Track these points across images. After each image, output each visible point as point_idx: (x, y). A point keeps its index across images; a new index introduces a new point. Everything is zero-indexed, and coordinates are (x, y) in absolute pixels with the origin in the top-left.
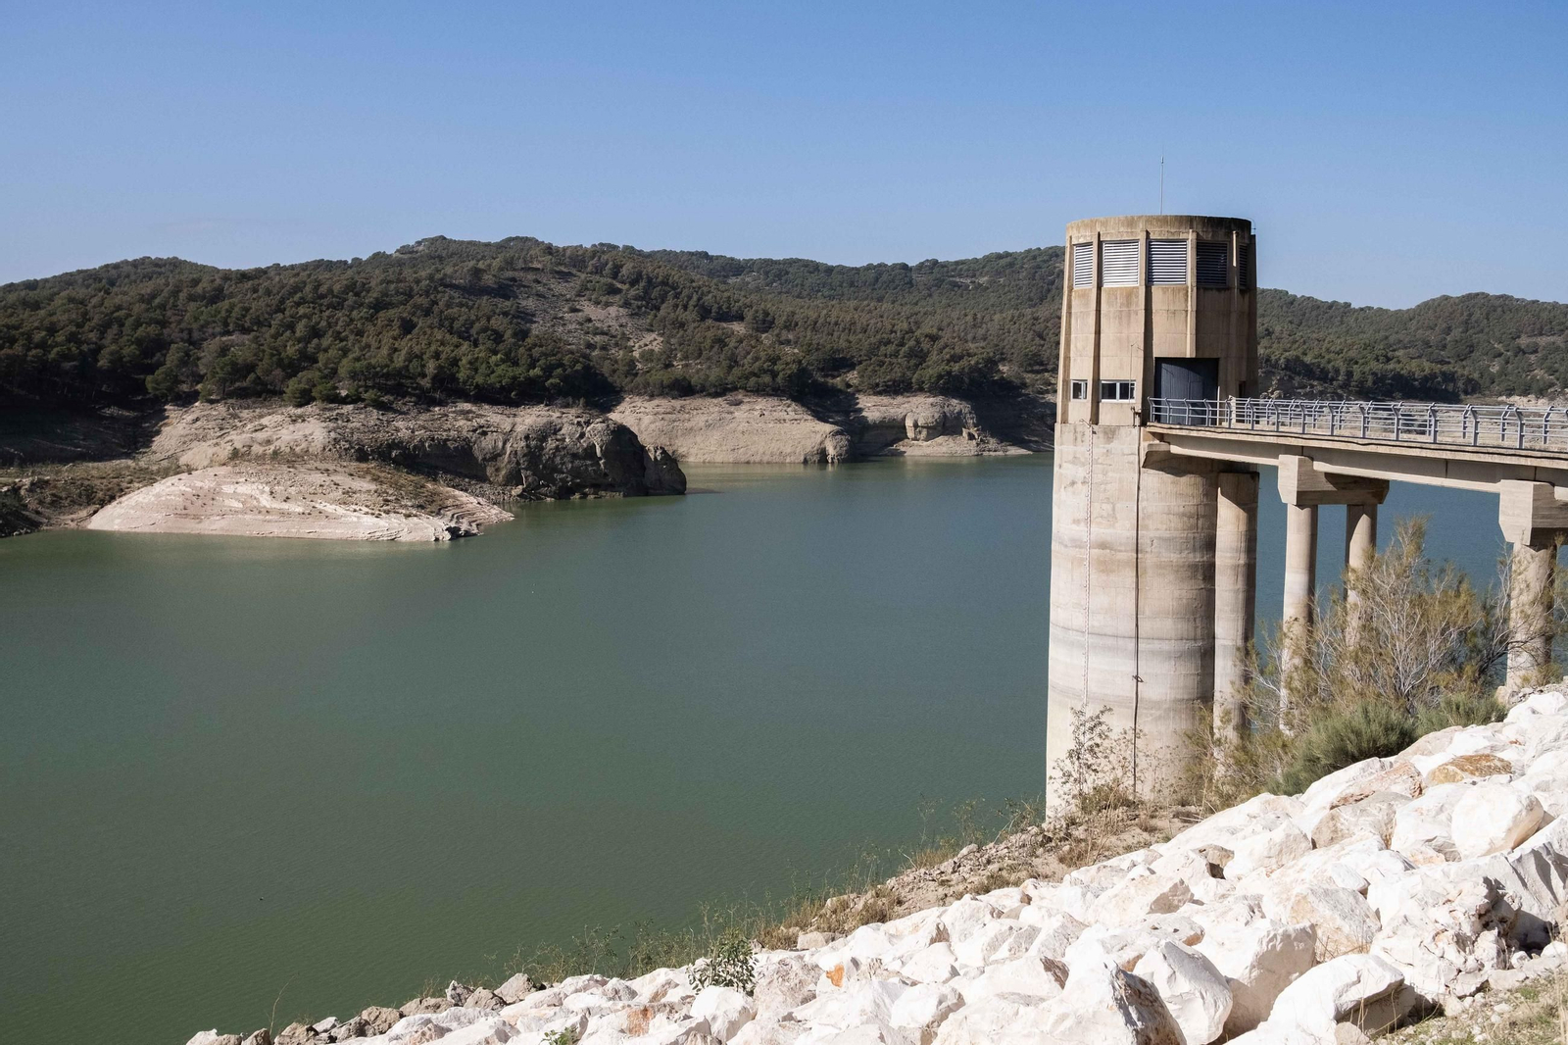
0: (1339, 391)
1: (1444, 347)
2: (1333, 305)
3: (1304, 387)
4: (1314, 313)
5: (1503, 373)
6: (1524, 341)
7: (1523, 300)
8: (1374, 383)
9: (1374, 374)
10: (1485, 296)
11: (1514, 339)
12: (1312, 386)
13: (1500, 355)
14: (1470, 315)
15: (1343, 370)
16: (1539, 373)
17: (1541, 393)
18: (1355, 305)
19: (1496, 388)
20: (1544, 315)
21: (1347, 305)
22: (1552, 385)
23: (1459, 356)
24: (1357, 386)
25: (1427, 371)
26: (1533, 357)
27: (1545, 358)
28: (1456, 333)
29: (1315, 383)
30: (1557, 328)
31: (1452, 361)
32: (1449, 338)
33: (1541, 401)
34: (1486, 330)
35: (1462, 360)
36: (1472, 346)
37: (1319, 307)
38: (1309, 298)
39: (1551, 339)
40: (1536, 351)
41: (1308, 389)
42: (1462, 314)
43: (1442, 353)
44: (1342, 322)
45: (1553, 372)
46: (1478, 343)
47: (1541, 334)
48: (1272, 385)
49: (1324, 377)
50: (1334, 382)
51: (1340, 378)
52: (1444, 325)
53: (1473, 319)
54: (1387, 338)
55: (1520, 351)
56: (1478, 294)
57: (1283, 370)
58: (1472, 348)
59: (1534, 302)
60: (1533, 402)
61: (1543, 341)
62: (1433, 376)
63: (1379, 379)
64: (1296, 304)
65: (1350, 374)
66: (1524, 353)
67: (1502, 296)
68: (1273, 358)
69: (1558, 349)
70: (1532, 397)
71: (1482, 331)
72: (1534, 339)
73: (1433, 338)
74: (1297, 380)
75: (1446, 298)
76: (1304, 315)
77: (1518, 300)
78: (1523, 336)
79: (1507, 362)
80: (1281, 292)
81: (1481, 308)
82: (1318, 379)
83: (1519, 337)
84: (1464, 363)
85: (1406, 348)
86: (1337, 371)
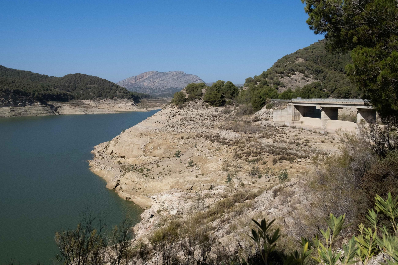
0: (31, 99)
1: (69, 87)
2: (43, 76)
3: (20, 98)
4: (38, 78)
5: (83, 94)
6: (88, 86)
7: (89, 75)
8: (42, 96)
9: (42, 94)
10: (80, 74)
11: (86, 85)
12: (22, 98)
13: (82, 89)
14: (76, 79)
15: (32, 93)
16: (91, 94)
17: (92, 98)
18: (49, 76)
19: (81, 98)
20: (93, 79)
21: (47, 76)
22: (94, 97)
23: (73, 89)
24: (36, 97)
25: (59, 93)
26: (90, 90)
27: (92, 90)
28: (72, 84)
29: (23, 97)
30: (96, 83)
31: (71, 91)
32: (71, 85)
33: (92, 101)
34: (80, 83)
35: (73, 91)
36: (76, 87)
37: (39, 76)
38: (37, 74)
39: (95, 85)
40: (91, 88)
41: (21, 98)
42: (74, 79)
43: (69, 89)
44: (45, 80)
45: (94, 94)
46: (77, 86)
47: (92, 84)
48: (9, 98)
49: (26, 94)
50: (29, 97)
51: (31, 95)
52: (69, 81)
53: (77, 80)
54: (55, 84)
55: (87, 88)
56: (78, 74)
57: (12, 93)
58: (76, 88)
59: (91, 76)
60: (90, 101)
61: (92, 86)
62: (60, 94)
63: (44, 96)
64: (33, 75)
65: (34, 94)
66: (88, 89)
67: (84, 74)
68: (10, 89)
69: (95, 88)
70: (89, 100)
71: (78, 83)
72: (91, 85)
73: (67, 85)
74: (17, 96)
75: (71, 74)
76: (35, 78)
77: (87, 75)
78: (88, 85)
79: (84, 91)
80: (29, 72)
81: (78, 77)
82: (24, 96)
83: (87, 85)
84: (74, 91)
85: (60, 87)
86: (30, 93)
